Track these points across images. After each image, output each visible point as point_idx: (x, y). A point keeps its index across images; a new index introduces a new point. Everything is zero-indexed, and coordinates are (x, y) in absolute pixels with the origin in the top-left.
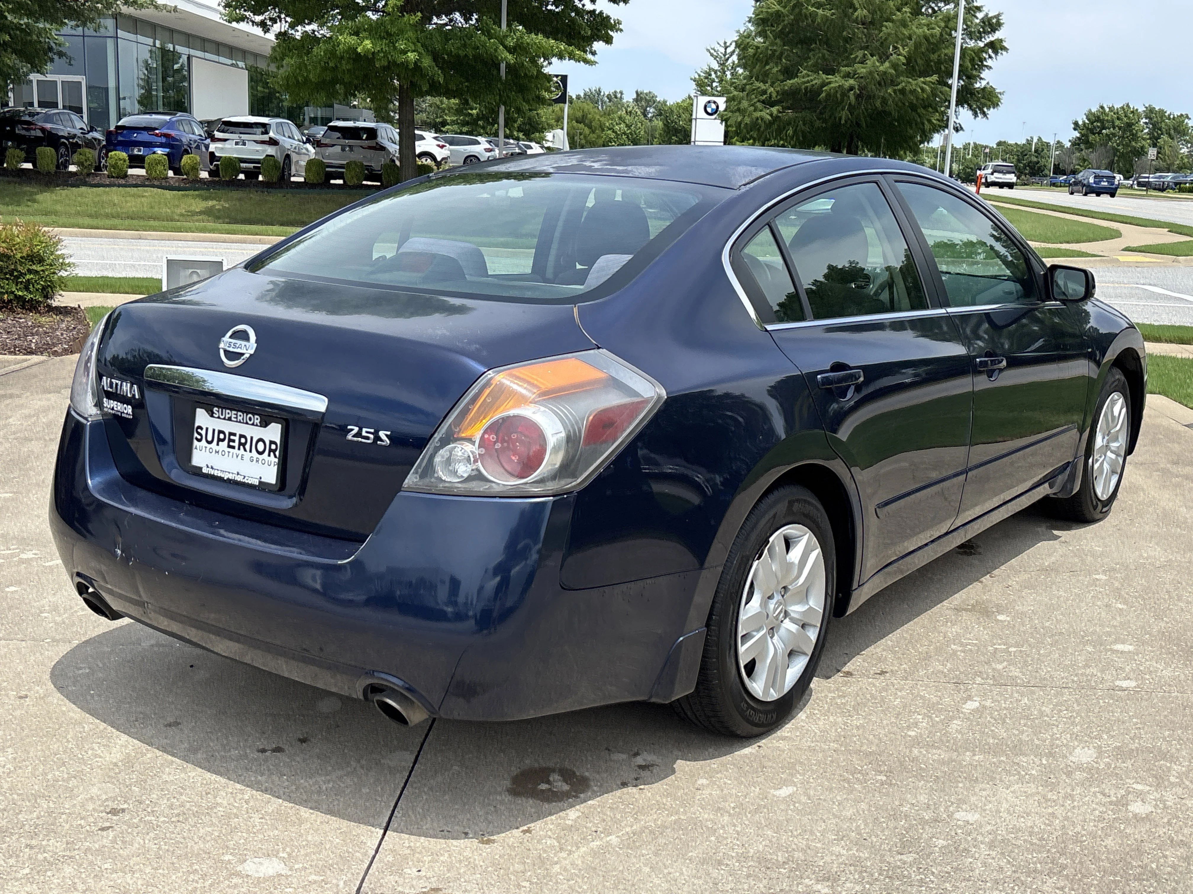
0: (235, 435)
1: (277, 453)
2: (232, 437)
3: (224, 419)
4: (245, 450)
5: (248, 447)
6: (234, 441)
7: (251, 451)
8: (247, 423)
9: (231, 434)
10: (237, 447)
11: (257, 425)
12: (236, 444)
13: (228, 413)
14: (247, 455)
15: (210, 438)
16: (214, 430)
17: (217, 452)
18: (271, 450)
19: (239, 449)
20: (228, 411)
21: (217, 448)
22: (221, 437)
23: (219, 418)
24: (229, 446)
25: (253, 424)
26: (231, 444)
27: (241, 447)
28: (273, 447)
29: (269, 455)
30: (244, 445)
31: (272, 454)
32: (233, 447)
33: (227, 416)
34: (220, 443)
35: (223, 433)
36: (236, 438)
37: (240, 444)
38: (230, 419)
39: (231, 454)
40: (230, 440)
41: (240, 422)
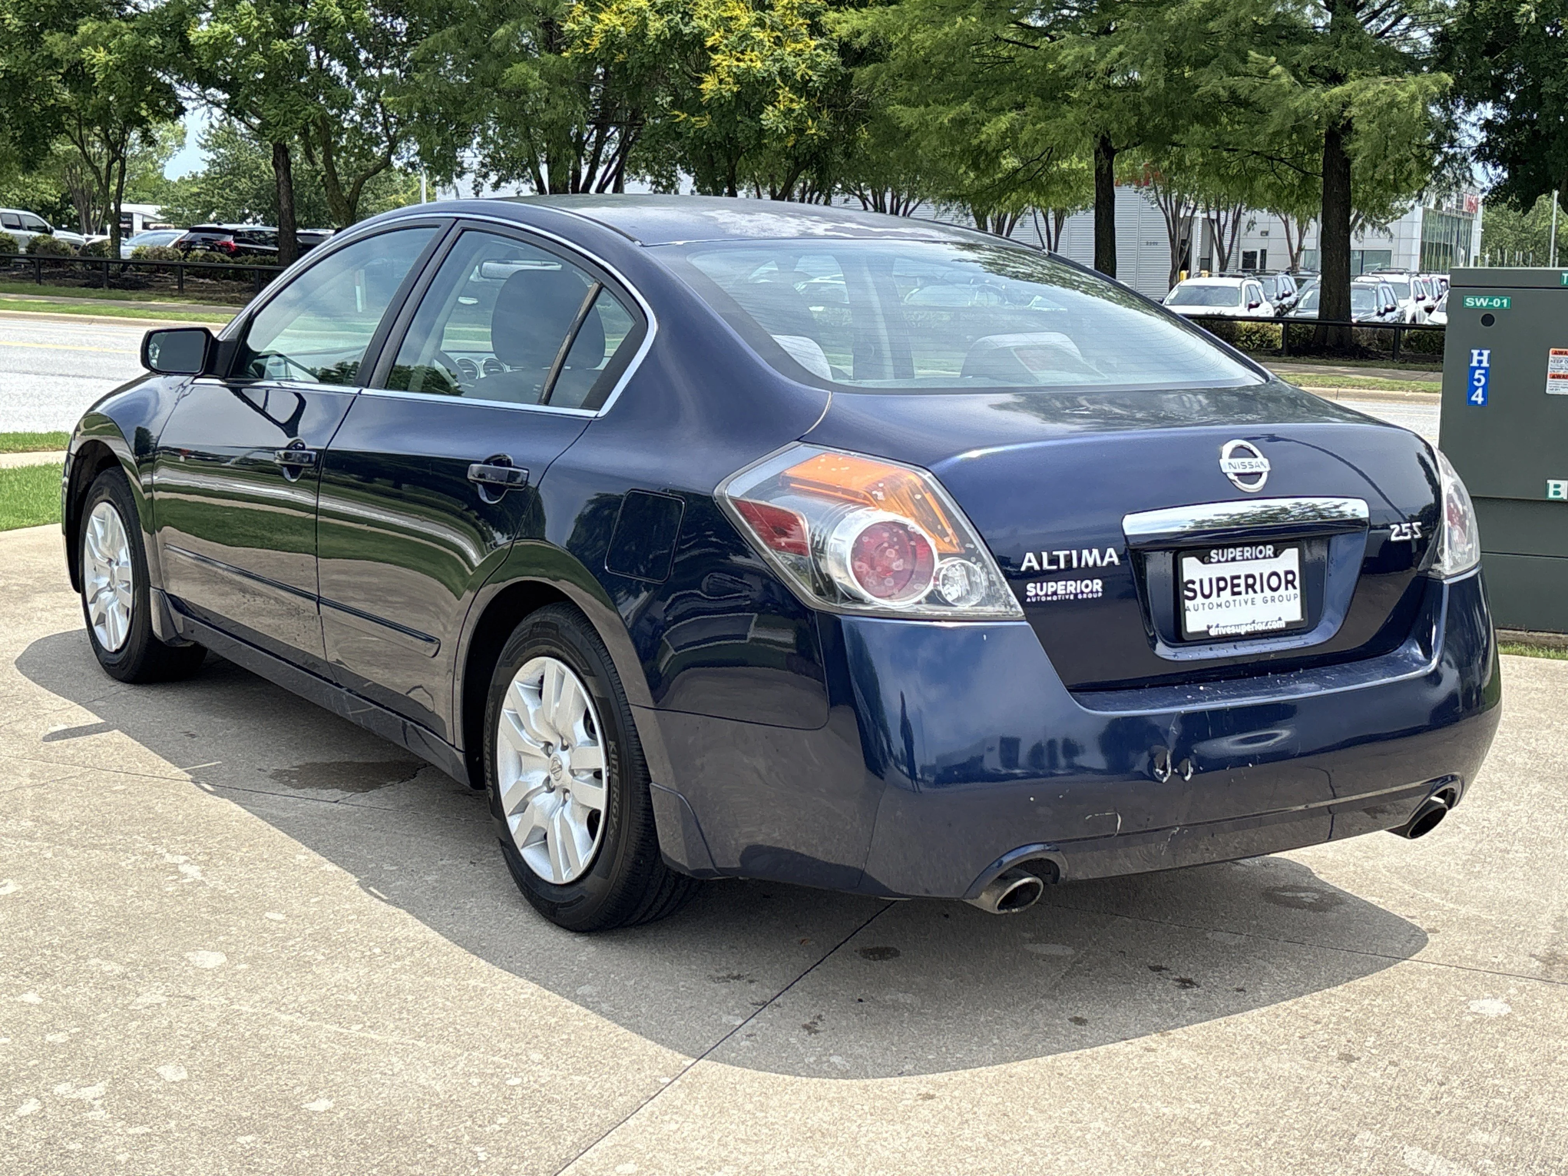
0: (1238, 577)
1: (1297, 583)
2: (1236, 581)
3: (1227, 561)
4: (1255, 592)
5: (1257, 587)
6: (1238, 585)
7: (1262, 591)
8: (1257, 558)
9: (1233, 578)
10: (1244, 592)
11: (1270, 557)
12: (1242, 588)
13: (1231, 552)
14: (1259, 596)
15: (1207, 591)
16: (1211, 581)
17: (1219, 605)
18: (1287, 582)
19: (1247, 593)
20: (1231, 550)
21: (1219, 601)
22: (1220, 585)
23: (1219, 561)
24: (1234, 594)
25: (1265, 558)
26: (1236, 589)
27: (1250, 590)
28: (1290, 577)
29: (1287, 588)
30: (1252, 586)
31: (1290, 586)
32: (1239, 593)
33: (1230, 556)
34: (1222, 593)
35: (1224, 579)
36: (1242, 581)
37: (1248, 586)
38: (1234, 559)
39: (1237, 603)
40: (1234, 586)
41: (1248, 559)
